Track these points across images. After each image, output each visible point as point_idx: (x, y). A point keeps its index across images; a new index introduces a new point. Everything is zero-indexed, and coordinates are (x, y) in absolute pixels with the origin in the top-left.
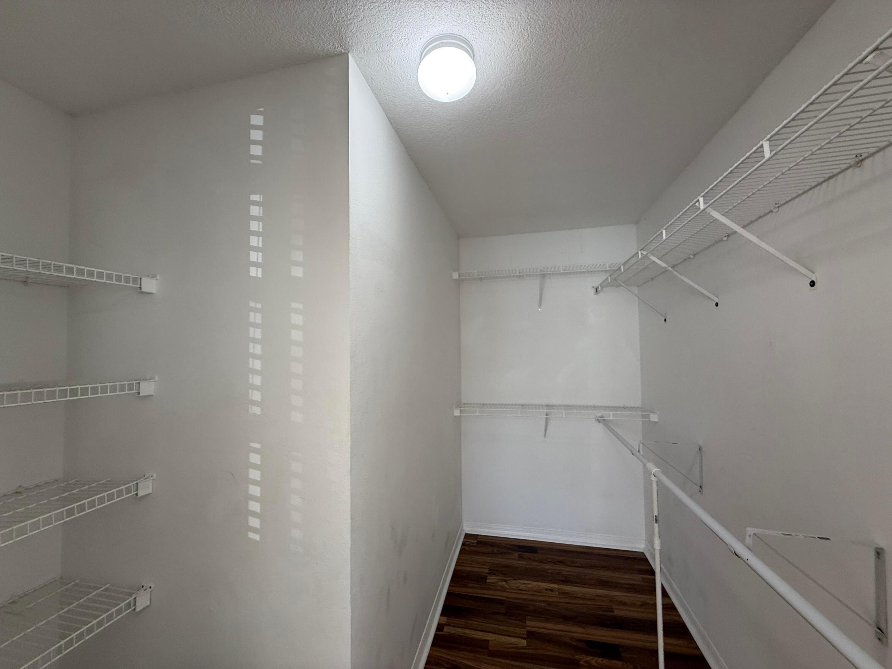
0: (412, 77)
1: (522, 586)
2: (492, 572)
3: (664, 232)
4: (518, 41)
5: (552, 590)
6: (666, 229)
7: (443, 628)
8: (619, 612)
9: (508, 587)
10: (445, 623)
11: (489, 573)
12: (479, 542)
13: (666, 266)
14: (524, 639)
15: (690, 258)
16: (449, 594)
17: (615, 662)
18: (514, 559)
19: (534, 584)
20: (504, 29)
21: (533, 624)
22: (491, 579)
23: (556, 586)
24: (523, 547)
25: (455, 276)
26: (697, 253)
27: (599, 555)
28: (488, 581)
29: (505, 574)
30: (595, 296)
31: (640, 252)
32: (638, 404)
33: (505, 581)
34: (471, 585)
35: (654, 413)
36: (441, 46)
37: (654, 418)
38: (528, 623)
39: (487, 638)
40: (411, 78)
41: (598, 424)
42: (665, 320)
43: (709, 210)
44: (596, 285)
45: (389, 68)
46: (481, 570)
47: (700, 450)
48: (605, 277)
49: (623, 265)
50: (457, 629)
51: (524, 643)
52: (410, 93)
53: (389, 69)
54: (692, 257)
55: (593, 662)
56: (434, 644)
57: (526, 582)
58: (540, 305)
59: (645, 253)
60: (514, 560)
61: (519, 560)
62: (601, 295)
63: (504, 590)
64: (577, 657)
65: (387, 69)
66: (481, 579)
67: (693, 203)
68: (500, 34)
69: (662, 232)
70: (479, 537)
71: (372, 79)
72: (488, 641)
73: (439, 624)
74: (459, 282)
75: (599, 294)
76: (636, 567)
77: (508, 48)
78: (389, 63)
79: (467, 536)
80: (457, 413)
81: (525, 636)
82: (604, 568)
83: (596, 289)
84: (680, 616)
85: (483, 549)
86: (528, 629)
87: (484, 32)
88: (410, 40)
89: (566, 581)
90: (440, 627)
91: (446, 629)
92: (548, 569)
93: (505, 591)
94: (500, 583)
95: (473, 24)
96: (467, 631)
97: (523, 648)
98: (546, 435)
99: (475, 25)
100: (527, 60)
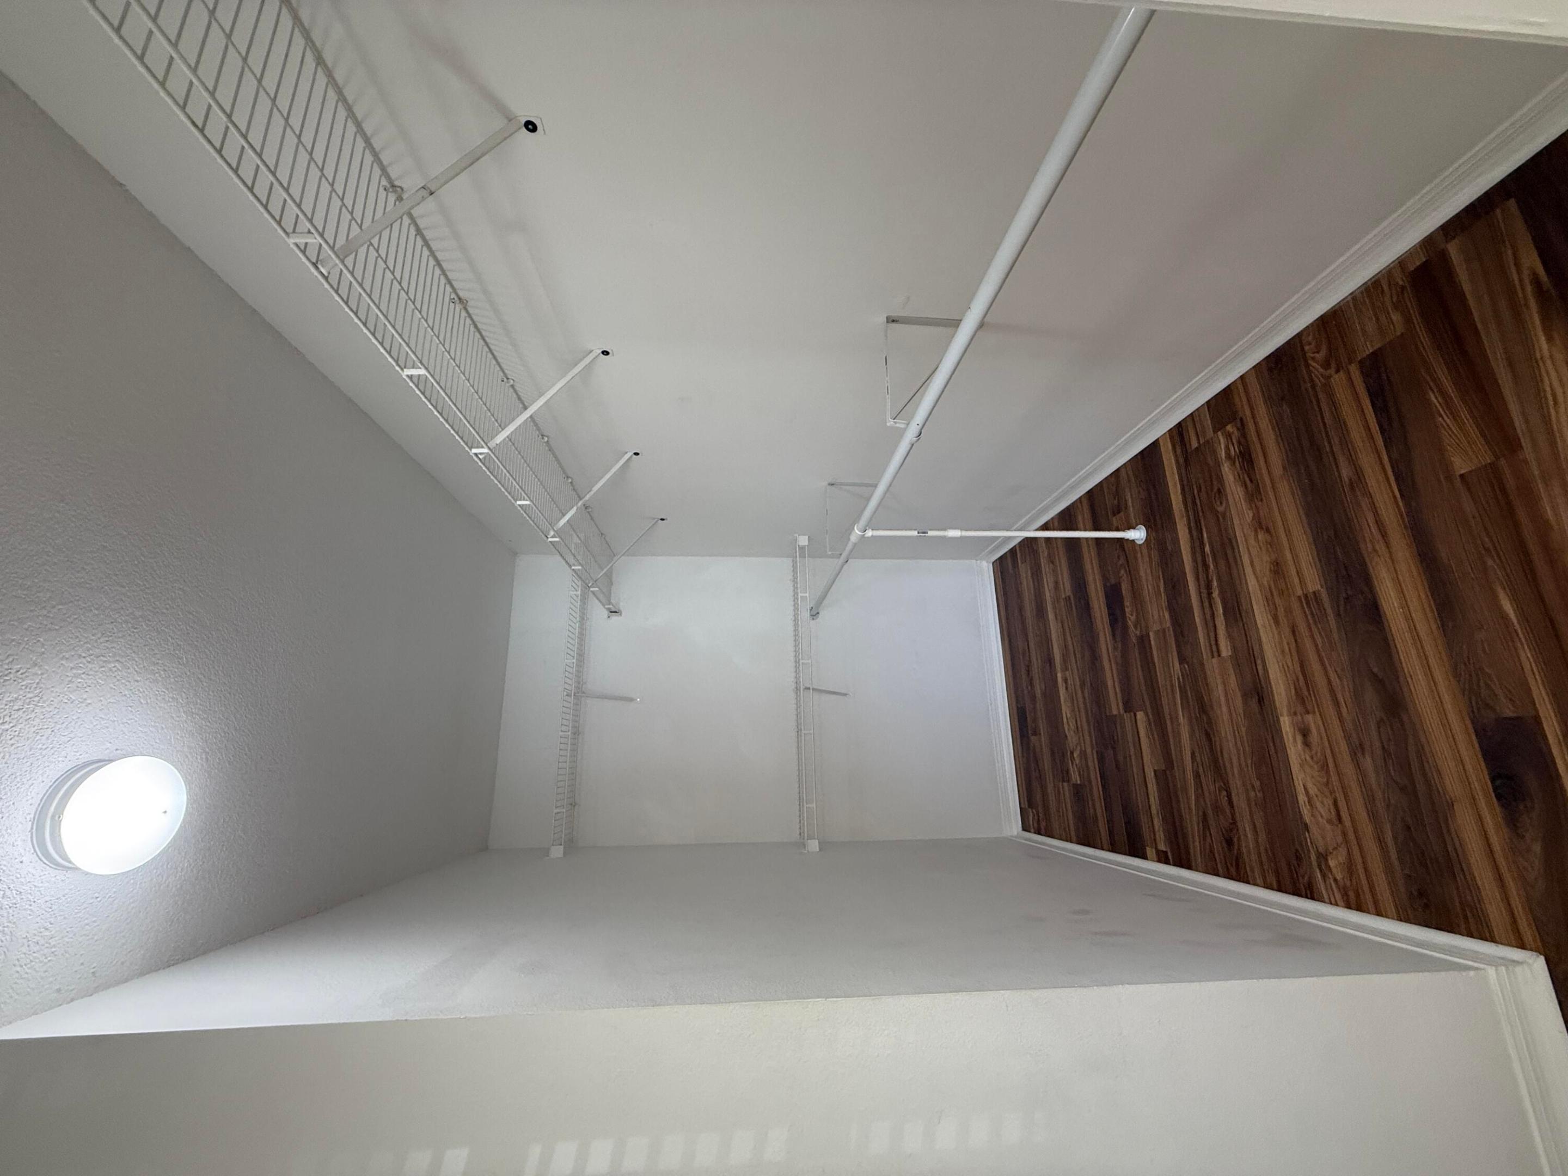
0: (97, 895)
1: (1072, 727)
2: (1064, 775)
3: (519, 503)
4: (118, 680)
5: (1066, 681)
6: (516, 501)
7: (1163, 851)
8: (1067, 588)
9: (1079, 748)
10: (1154, 850)
11: (1068, 781)
12: (1031, 804)
13: (575, 508)
14: (1135, 715)
15: (571, 483)
16: (1113, 849)
17: (1124, 592)
18: (1040, 741)
19: (1066, 710)
20: (85, 699)
21: (1115, 706)
22: (1076, 778)
23: (1059, 675)
24: (1021, 729)
25: (557, 852)
26: (564, 472)
27: (1007, 618)
28: (1079, 782)
29: (1063, 755)
30: (623, 614)
31: (550, 540)
32: (787, 562)
33: (1072, 753)
34: (1092, 811)
35: (796, 540)
36: (59, 817)
37: (803, 541)
38: (1115, 712)
39: (1153, 774)
40: (97, 898)
41: (820, 615)
42: (662, 519)
43: (492, 444)
44: (606, 613)
45: (52, 944)
46: (1067, 793)
47: (833, 485)
48: (591, 595)
49: (570, 566)
50: (1156, 828)
51: (1140, 715)
52: (132, 905)
53: (54, 946)
54: (570, 480)
55: (1133, 618)
56: (1189, 867)
57: (1065, 720)
58: (631, 700)
59: (552, 533)
60: (1042, 742)
61: (1040, 734)
62: (622, 606)
63: (1083, 754)
64: (1134, 640)
65: (53, 950)
66: (1079, 793)
67: (478, 461)
68: (90, 708)
69: (519, 505)
70: (1023, 806)
71: (59, 991)
72: (1155, 771)
73: (1159, 861)
74: (571, 846)
75: (621, 608)
76: (1011, 571)
77: (124, 698)
78: (42, 942)
79: (1025, 828)
80: (814, 845)
81: (1132, 714)
82: (1021, 609)
83: (611, 612)
84: (1052, 519)
85: (1038, 797)
86: (1122, 711)
87: (72, 735)
88: (12, 886)
89: (1050, 661)
90: (1163, 858)
91: (1162, 847)
92: (1041, 689)
93: (1085, 751)
94: (1077, 761)
95: (44, 752)
96: (1154, 811)
97: (1147, 715)
98: (843, 691)
99: (49, 749)
100: (165, 670)
